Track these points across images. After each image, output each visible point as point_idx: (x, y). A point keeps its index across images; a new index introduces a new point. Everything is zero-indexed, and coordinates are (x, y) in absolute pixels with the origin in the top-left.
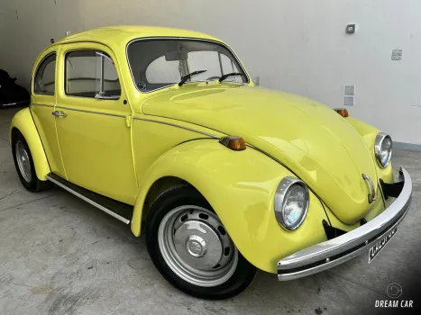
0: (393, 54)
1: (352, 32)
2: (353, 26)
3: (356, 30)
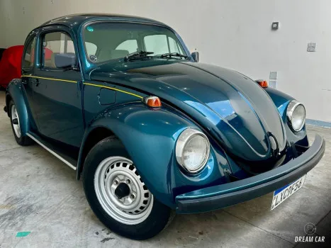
0: (309, 47)
2: (277, 23)
3: (280, 26)
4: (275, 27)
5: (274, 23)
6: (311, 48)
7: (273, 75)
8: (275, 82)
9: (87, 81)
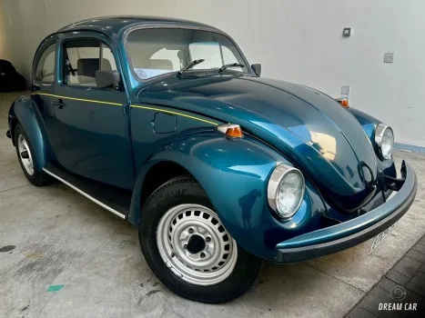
1: (348, 35)
2: (349, 29)
3: (352, 33)
4: (346, 33)
5: (345, 29)
6: (388, 59)
7: (346, 90)
9: (134, 103)
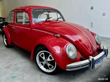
0: (103, 14)
2: (93, 7)
3: (94, 8)
4: (92, 8)
8: (93, 25)
